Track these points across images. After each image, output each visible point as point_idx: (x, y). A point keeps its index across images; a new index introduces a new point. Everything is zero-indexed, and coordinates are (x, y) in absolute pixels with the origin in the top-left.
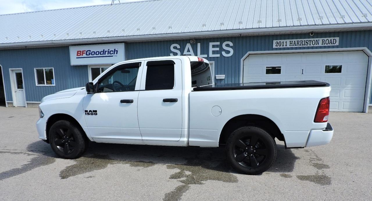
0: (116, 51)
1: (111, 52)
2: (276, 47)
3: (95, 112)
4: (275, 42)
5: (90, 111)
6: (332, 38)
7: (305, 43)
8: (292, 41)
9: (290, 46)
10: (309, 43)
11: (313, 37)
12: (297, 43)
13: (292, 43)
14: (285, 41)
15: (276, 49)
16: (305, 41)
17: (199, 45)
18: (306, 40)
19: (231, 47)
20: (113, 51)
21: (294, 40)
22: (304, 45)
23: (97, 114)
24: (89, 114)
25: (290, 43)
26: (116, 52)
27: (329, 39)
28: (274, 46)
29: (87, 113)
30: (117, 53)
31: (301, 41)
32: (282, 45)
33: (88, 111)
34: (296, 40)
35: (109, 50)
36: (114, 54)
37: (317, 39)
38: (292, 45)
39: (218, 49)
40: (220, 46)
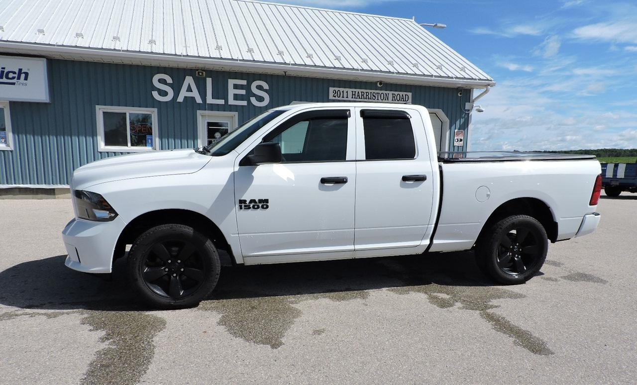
0: (22, 74)
1: (11, 75)
2: (334, 98)
3: (264, 204)
4: (331, 89)
5: (252, 201)
6: (404, 93)
7: (372, 96)
8: (355, 92)
9: (352, 98)
10: (377, 96)
11: (381, 89)
12: (362, 95)
13: (355, 95)
14: (345, 90)
15: (334, 101)
16: (371, 93)
17: (209, 81)
18: (373, 91)
19: (266, 91)
20: (14, 73)
21: (357, 90)
22: (371, 99)
23: (267, 207)
24: (248, 207)
25: (353, 95)
26: (23, 76)
27: (401, 93)
28: (331, 97)
29: (243, 205)
30: (26, 79)
31: (366, 93)
32: (341, 96)
33: (247, 202)
34: (360, 91)
35: (4, 68)
36: (19, 78)
37: (387, 92)
38: (355, 98)
39: (243, 92)
40: (248, 88)
